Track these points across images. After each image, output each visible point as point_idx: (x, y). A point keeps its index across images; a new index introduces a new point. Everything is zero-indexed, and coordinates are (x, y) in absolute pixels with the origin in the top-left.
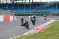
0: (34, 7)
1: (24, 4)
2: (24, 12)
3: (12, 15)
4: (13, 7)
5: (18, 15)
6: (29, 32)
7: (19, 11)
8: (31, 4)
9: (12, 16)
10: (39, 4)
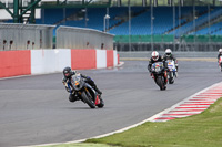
0: (185, 19)
1: (149, 7)
2: (149, 37)
3: (102, 48)
4: (107, 16)
5: (126, 48)
6: (166, 112)
7: (130, 34)
8: (177, 7)
9: (104, 51)
10: (206, 7)
